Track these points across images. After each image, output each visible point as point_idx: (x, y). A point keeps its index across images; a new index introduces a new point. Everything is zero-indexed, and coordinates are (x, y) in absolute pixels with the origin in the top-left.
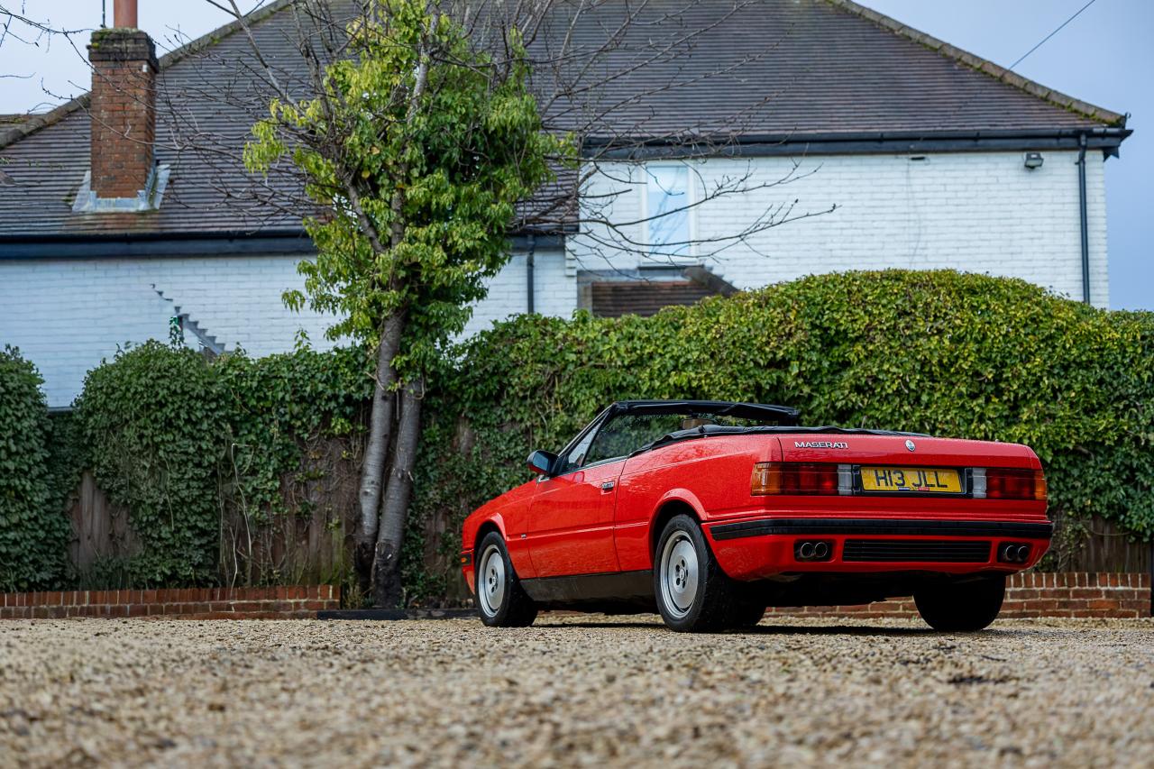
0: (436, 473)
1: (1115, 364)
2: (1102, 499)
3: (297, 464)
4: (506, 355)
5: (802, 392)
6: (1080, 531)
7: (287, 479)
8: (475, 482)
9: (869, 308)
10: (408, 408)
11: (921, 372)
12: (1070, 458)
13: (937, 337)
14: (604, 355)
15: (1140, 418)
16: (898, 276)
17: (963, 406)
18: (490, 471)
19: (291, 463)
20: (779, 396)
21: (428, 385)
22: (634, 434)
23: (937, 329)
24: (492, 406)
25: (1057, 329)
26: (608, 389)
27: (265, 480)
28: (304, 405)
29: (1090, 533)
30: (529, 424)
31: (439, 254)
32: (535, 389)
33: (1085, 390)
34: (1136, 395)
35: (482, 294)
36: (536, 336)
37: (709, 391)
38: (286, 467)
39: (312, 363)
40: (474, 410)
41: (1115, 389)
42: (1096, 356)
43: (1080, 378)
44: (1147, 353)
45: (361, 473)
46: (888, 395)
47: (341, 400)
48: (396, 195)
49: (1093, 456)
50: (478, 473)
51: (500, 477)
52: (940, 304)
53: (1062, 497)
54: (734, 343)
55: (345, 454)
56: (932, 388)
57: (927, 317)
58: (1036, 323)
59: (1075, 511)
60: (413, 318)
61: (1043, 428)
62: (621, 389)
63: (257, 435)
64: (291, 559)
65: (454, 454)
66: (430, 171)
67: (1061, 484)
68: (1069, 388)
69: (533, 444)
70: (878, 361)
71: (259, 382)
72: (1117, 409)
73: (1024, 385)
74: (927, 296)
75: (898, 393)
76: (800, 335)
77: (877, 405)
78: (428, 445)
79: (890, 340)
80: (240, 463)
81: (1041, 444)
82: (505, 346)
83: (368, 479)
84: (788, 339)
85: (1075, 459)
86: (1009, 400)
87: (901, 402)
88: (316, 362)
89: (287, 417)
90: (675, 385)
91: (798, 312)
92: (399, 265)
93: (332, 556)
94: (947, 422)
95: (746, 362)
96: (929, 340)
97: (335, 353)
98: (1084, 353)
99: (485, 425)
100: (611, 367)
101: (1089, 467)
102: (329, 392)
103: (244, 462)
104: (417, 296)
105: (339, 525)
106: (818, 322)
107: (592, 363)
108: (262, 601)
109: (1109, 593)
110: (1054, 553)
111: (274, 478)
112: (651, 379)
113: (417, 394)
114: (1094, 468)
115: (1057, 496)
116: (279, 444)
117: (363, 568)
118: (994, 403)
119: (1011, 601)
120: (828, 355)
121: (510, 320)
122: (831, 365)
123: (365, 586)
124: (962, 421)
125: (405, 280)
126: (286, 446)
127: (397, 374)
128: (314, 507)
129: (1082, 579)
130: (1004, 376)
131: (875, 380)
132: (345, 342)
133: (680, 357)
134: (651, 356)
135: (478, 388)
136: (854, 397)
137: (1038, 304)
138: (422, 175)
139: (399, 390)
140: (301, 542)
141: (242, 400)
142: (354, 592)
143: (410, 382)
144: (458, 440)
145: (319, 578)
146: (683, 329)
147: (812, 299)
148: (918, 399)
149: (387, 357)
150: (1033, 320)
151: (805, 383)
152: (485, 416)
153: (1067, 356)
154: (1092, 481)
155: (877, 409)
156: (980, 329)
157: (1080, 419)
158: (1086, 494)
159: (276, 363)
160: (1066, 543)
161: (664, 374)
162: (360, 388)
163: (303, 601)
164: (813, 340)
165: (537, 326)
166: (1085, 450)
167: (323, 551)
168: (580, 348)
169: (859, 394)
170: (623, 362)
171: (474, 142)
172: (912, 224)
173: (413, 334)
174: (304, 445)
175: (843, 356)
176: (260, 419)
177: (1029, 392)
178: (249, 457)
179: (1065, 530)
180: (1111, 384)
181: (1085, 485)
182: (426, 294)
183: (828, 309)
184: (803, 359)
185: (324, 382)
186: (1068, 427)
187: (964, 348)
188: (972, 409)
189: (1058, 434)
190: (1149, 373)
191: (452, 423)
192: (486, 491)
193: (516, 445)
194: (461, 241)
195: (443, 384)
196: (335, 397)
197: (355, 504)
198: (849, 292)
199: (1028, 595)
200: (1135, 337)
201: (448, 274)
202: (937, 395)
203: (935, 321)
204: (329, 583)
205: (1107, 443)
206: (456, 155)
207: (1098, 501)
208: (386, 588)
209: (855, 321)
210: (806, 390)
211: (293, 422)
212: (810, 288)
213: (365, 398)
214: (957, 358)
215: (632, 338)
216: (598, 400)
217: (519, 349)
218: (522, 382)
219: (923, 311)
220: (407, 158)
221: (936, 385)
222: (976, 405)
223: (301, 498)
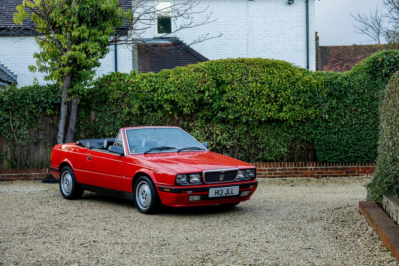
0: (83, 128)
1: (315, 91)
2: (309, 136)
3: (35, 125)
4: (107, 88)
5: (209, 101)
6: (302, 147)
7: (31, 130)
8: (97, 131)
9: (232, 72)
10: (74, 107)
11: (250, 95)
12: (299, 123)
13: (255, 83)
14: (141, 87)
15: (323, 110)
16: (243, 61)
17: (264, 106)
18: (102, 127)
19: (32, 125)
20: (202, 102)
21: (80, 99)
22: (152, 114)
23: (256, 80)
24: (103, 105)
25: (296, 79)
26: (143, 100)
27: (23, 131)
28: (37, 105)
29: (305, 147)
30: (115, 111)
31: (84, 55)
32: (117, 100)
33: (305, 100)
34: (322, 102)
35: (98, 65)
36: (118, 81)
37: (178, 101)
38: (31, 126)
39: (39, 90)
40: (96, 106)
41: (315, 100)
42: (309, 89)
43: (303, 97)
44: (326, 87)
45: (57, 129)
46: (238, 103)
47: (50, 104)
48: (68, 34)
49: (307, 122)
50: (98, 128)
51: (106, 129)
52: (257, 71)
53: (296, 136)
54: (186, 85)
55: (51, 122)
56: (254, 100)
57: (252, 75)
58: (289, 77)
59: (300, 140)
60: (75, 75)
61: (290, 114)
62: (147, 100)
63: (20, 115)
64: (33, 158)
65: (89, 121)
66: (80, 25)
67: (296, 131)
68: (300, 100)
69: (117, 118)
70: (235, 91)
71: (20, 97)
72: (315, 107)
73: (284, 99)
74: (252, 68)
75: (242, 102)
76: (209, 82)
77: (235, 106)
78: (81, 118)
79: (240, 84)
80: (15, 125)
81: (290, 119)
82: (107, 84)
83: (60, 132)
84: (205, 83)
85: (301, 123)
86: (279, 104)
87: (243, 105)
88: (41, 89)
89: (31, 109)
90: (166, 99)
91: (208, 74)
92: (70, 58)
93: (47, 156)
94: (258, 112)
95: (190, 91)
96: (253, 84)
97: (47, 86)
98: (305, 88)
99: (100, 111)
100: (144, 92)
101: (305, 126)
102: (45, 101)
103: (16, 125)
104: (76, 69)
105: (50, 146)
106: (215, 77)
107: (137, 90)
108: (23, 174)
109: (311, 169)
110: (293, 154)
111: (26, 130)
112: (158, 96)
113: (76, 102)
114: (307, 126)
115: (295, 136)
116: (28, 119)
118: (274, 105)
119: (279, 172)
120: (218, 88)
121: (109, 74)
122: (219, 91)
124: (263, 111)
126: (30, 119)
127: (69, 95)
128: (41, 140)
129: (302, 164)
130: (278, 96)
131: (234, 98)
132: (51, 82)
133: (168, 89)
134: (158, 88)
135: (98, 99)
136: (227, 103)
137: (290, 70)
138: (78, 27)
139: (70, 101)
140: (36, 152)
141: (14, 103)
143: (74, 98)
144: (91, 116)
145: (43, 164)
146: (169, 79)
147: (213, 69)
148: (249, 104)
149: (66, 89)
150: (288, 76)
151: (210, 98)
152: (100, 108)
153: (299, 89)
154: (306, 131)
155: (235, 108)
156: (270, 80)
157: (303, 110)
158: (304, 135)
159: (27, 89)
160: (297, 151)
161: (162, 95)
162: (56, 99)
163: (38, 174)
164: (213, 84)
165: (118, 77)
166: (304, 121)
167: (44, 155)
168: (133, 85)
169: (229, 102)
170: (148, 90)
171: (96, 14)
172: (249, 23)
173: (75, 81)
174: (37, 118)
175: (224, 89)
176: (21, 110)
177: (286, 101)
178: (18, 123)
179: (297, 146)
180: (313, 98)
181: (304, 132)
182: (79, 67)
183: (219, 73)
184: (210, 90)
185: (44, 97)
186: (299, 113)
187: (265, 87)
188: (267, 107)
189: (295, 116)
190: (326, 94)
191: (89, 111)
192: (101, 134)
193: (111, 118)
194: (91, 50)
195: (85, 98)
196: (48, 102)
198: (226, 67)
199: (284, 170)
200: (322, 82)
201: (87, 62)
202: (255, 103)
203: (255, 77)
204: (46, 167)
205: (312, 118)
206: (89, 19)
207: (308, 137)
209: (228, 77)
210: (211, 101)
211: (33, 111)
212: (212, 65)
213: (58, 103)
214: (262, 90)
215: (151, 81)
216: (139, 104)
217: (112, 85)
218: (113, 97)
219: (251, 74)
220: (72, 21)
221: (254, 99)
222: (268, 106)
223: (36, 137)
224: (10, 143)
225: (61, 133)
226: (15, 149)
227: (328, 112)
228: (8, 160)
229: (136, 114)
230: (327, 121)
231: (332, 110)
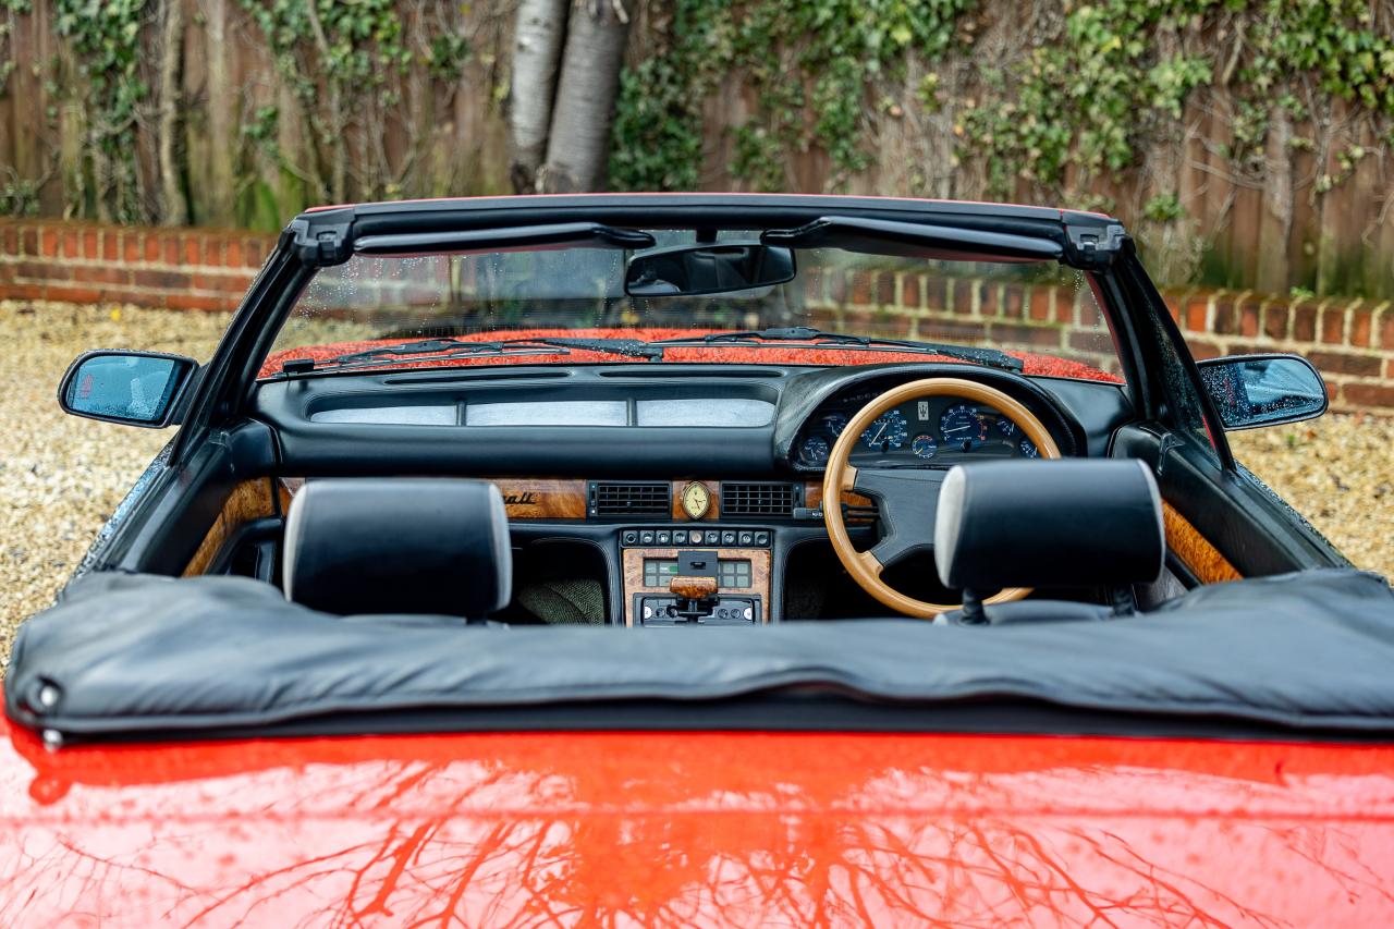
83: (528, 12)
128: (463, 50)
140: (441, 127)
167: (487, 152)
223: (437, 28)
224: (287, 61)
225: (535, 22)
226: (317, 102)
228: (283, 169)
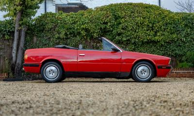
1: (177, 23)
4: (44, 21)
9: (125, 11)
10: (23, 33)
11: (136, 25)
13: (140, 17)
14: (67, 21)
15: (182, 35)
16: (131, 4)
20: (105, 30)
21: (27, 28)
22: (73, 39)
24: (41, 33)
25: (165, 16)
26: (67, 29)
30: (50, 37)
32: (51, 29)
33: (171, 29)
34: (181, 30)
35: (39, 8)
36: (51, 17)
37: (90, 29)
40: (38, 34)
41: (177, 29)
42: (173, 22)
43: (170, 26)
44: (183, 21)
45: (12, 48)
46: (129, 30)
49: (172, 43)
52: (140, 10)
54: (96, 19)
55: (8, 44)
56: (139, 29)
58: (160, 14)
60: (24, 13)
61: (162, 37)
62: (70, 29)
65: (33, 43)
67: (165, 49)
68: (167, 29)
69: (51, 41)
70: (127, 23)
72: (177, 33)
73: (158, 28)
74: (137, 8)
75: (131, 29)
76: (110, 17)
77: (127, 32)
78: (27, 41)
79: (130, 18)
81: (162, 41)
82: (44, 19)
83: (14, 49)
84: (108, 18)
85: (168, 44)
86: (155, 31)
87: (132, 31)
88: (1, 23)
90: (82, 28)
91: (110, 12)
93: (5, 66)
94: (142, 36)
95: (98, 23)
96: (138, 18)
97: (6, 21)
98: (170, 21)
99: (40, 37)
100: (68, 24)
101: (171, 46)
104: (24, 8)
105: (7, 59)
106: (114, 14)
107: (64, 23)
109: (175, 73)
112: (77, 27)
113: (25, 30)
117: (13, 69)
118: (152, 32)
120: (116, 21)
121: (45, 14)
123: (13, 73)
124: (145, 36)
125: (22, 4)
128: (1, 55)
130: (154, 26)
131: (127, 27)
132: (8, 18)
133: (84, 22)
134: (77, 22)
135: (38, 29)
136: (122, 30)
137: (160, 10)
139: (20, 29)
142: (11, 74)
143: (23, 27)
144: (34, 40)
145: (3, 71)
146: (84, 15)
147: (113, 9)
148: (135, 31)
149: (18, 22)
152: (40, 35)
153: (167, 22)
154: (172, 49)
156: (149, 16)
157: (170, 35)
158: (170, 51)
161: (80, 25)
162: (11, 29)
164: (113, 18)
165: (51, 15)
166: (170, 42)
167: (3, 65)
168: (61, 20)
170: (71, 23)
173: (24, 17)
175: (119, 21)
181: (170, 49)
182: (26, 7)
183: (116, 11)
184: (111, 22)
185: (3, 27)
186: (167, 37)
187: (145, 20)
189: (165, 38)
190: (184, 25)
191: (32, 36)
193: (47, 41)
195: (30, 28)
196: (6, 31)
197: (11, 55)
198: (121, 8)
200: (181, 18)
201: (32, 3)
203: (139, 14)
204: (5, 72)
205: (175, 40)
207: (173, 53)
208: (18, 73)
209: (122, 14)
210: (111, 29)
212: (112, 7)
213: (13, 31)
214: (144, 22)
216: (65, 31)
217: (47, 20)
218: (48, 27)
219: (137, 12)
222: (148, 32)
227: (185, 36)
229: (63, 38)
230: (184, 42)
231: (188, 35)
